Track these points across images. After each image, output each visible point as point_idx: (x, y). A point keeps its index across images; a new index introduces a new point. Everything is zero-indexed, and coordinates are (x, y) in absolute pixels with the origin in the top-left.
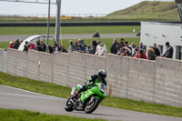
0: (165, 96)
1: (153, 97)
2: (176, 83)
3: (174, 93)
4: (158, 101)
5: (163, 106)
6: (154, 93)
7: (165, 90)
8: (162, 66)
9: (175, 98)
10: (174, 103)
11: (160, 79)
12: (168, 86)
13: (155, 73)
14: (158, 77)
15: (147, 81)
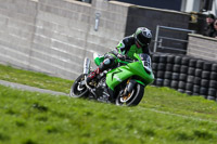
0: (49, 59)
1: (30, 60)
2: (71, 40)
3: (66, 56)
4: (36, 68)
5: (45, 75)
6: (31, 53)
7: (49, 51)
8: (48, 10)
9: (66, 65)
10: (64, 73)
11: (43, 31)
12: (56, 44)
13: (35, 21)
14: (40, 26)
15: (20, 33)
